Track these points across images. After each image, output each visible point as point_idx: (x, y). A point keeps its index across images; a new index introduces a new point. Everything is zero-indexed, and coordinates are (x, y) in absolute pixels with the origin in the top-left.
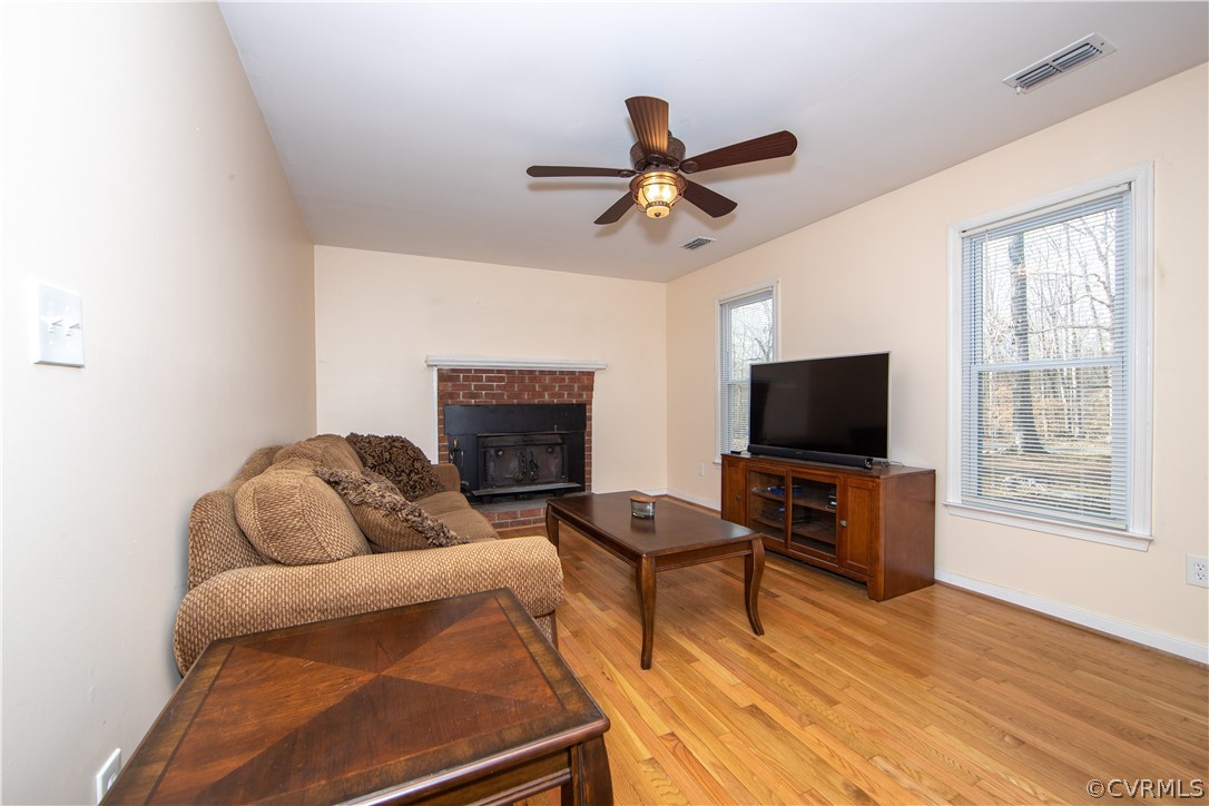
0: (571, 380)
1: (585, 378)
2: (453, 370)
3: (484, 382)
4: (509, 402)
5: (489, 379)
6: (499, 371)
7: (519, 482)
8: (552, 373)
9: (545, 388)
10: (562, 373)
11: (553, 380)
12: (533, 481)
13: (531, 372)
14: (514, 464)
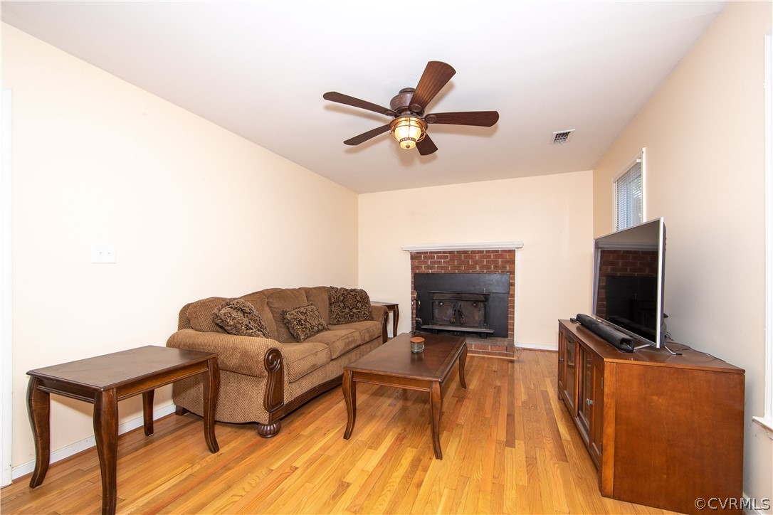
0: (495, 256)
1: (507, 254)
2: (418, 253)
3: (435, 260)
4: (452, 271)
5: (438, 257)
6: (444, 252)
7: (452, 324)
8: (480, 252)
9: (476, 262)
10: (488, 252)
11: (483, 257)
12: (462, 325)
13: (465, 252)
14: (450, 312)
